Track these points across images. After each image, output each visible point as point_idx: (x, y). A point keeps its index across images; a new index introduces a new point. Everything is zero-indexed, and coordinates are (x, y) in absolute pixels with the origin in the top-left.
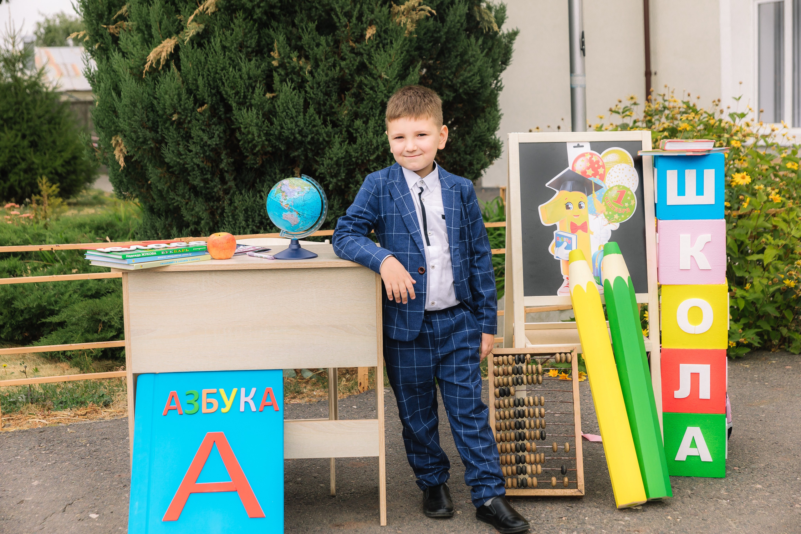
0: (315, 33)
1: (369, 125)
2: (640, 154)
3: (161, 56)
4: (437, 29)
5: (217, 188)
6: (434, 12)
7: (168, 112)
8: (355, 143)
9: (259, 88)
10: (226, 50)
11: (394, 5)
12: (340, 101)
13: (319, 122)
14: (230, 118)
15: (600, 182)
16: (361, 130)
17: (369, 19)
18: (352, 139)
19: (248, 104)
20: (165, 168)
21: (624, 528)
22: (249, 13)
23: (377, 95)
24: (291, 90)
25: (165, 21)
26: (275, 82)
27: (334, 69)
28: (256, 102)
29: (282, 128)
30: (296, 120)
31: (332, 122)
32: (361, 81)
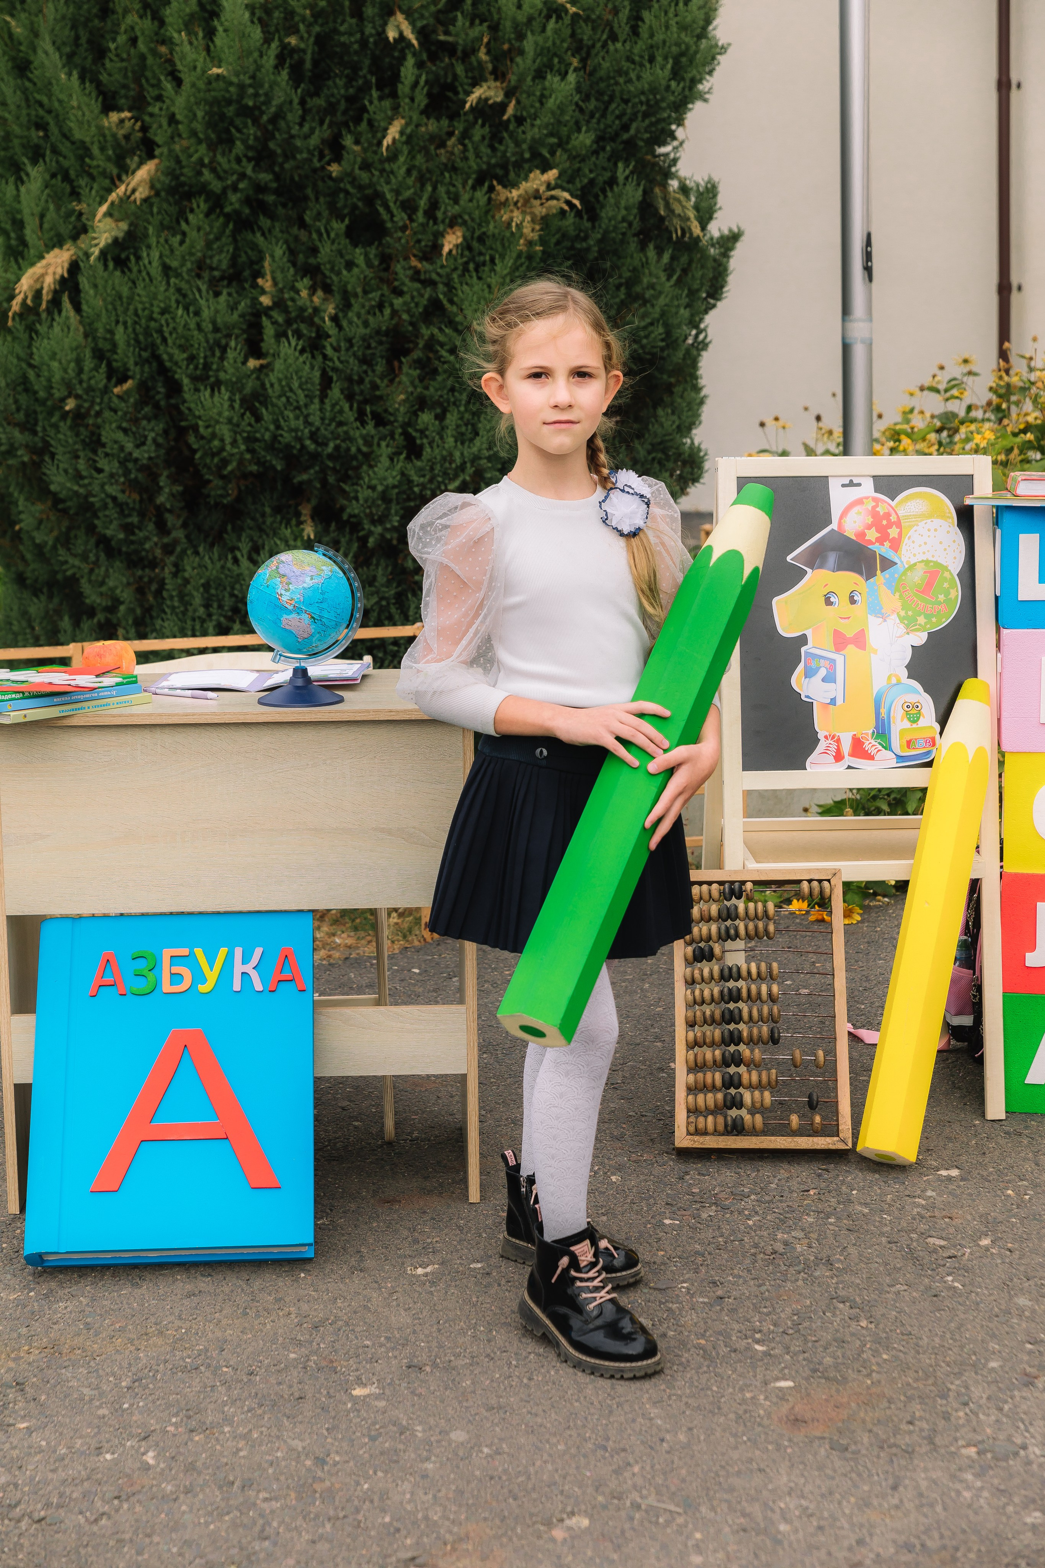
0: (344, 241)
1: (447, 422)
2: (968, 502)
3: (43, 282)
4: (582, 234)
5: (151, 542)
6: (576, 202)
7: (58, 394)
8: (419, 456)
9: (235, 349)
10: (171, 273)
11: (499, 188)
12: (392, 374)
13: (350, 415)
14: (176, 407)
15: (891, 555)
16: (432, 433)
17: (450, 214)
18: (413, 450)
19: (212, 379)
20: (49, 503)
22: (216, 203)
24: (297, 354)
25: (51, 215)
26: (265, 337)
27: (381, 312)
28: (228, 377)
29: (278, 427)
30: (305, 412)
31: (375, 416)
32: (432, 337)
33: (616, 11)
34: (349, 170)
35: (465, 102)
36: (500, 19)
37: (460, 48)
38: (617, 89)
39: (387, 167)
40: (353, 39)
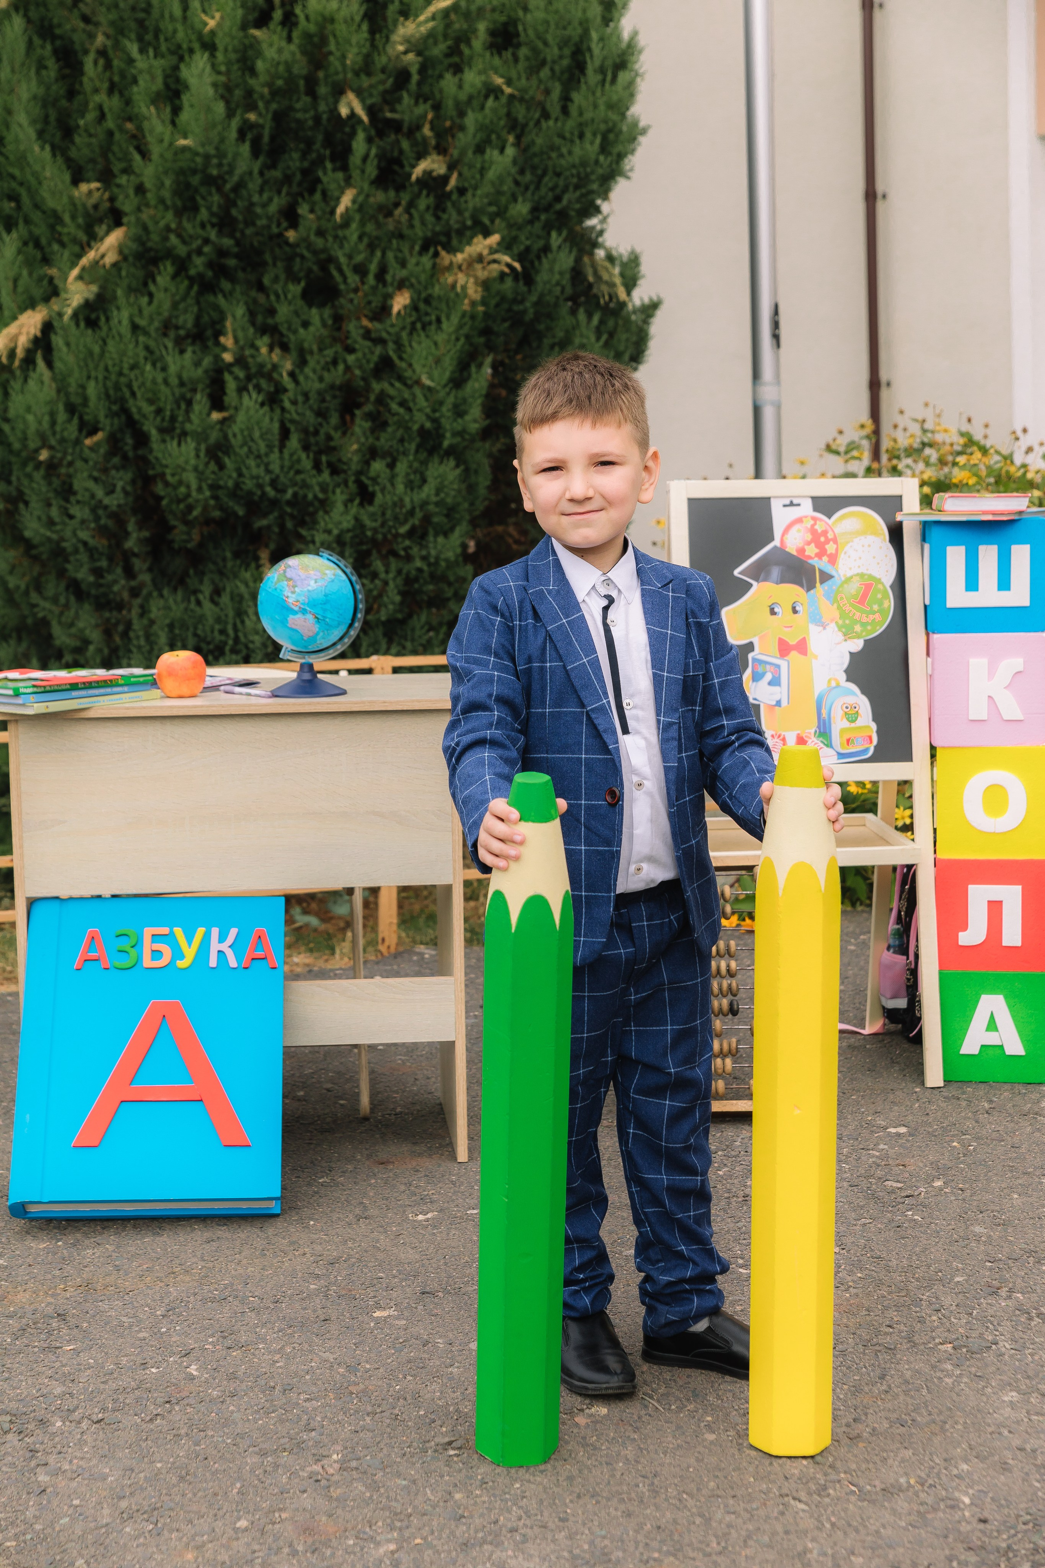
0: (300, 303)
2: (899, 517)
3: (17, 341)
4: (520, 298)
5: (119, 585)
6: (517, 265)
7: (32, 445)
8: (371, 503)
9: (200, 403)
10: (140, 332)
11: (443, 253)
12: (345, 427)
13: (307, 463)
14: (144, 458)
15: (828, 569)
16: (384, 480)
17: (397, 277)
18: (365, 496)
19: (178, 431)
20: (21, 550)
21: (879, 1161)
22: (182, 267)
23: (412, 417)
24: (258, 406)
25: (24, 279)
26: (228, 391)
27: (335, 367)
28: (194, 428)
29: (240, 475)
30: (265, 460)
31: (330, 465)
32: (382, 391)
33: (547, 92)
34: (305, 235)
35: (410, 175)
36: (442, 98)
37: (406, 125)
38: (550, 163)
39: (340, 233)
40: (307, 116)
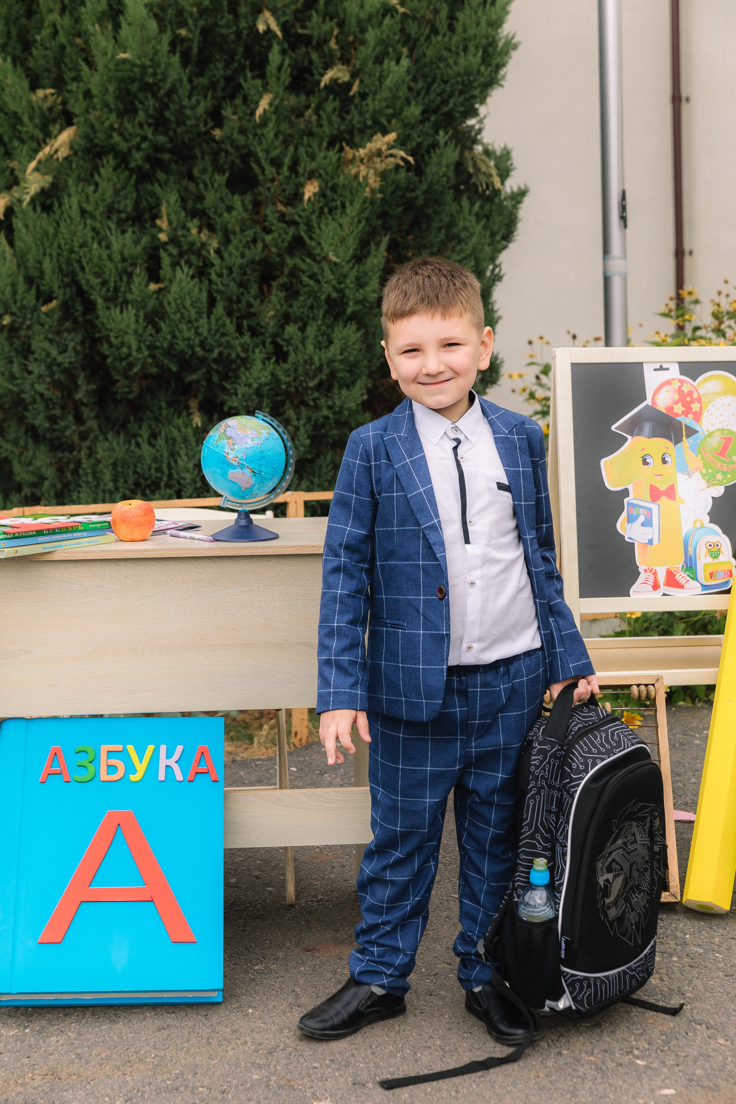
0: (225, 191)
1: (308, 333)
4: (411, 186)
5: (71, 430)
6: (411, 159)
8: (285, 361)
9: (140, 275)
10: (87, 216)
11: (347, 148)
12: (263, 296)
13: (230, 327)
14: (91, 323)
15: (693, 425)
16: (296, 341)
17: (308, 169)
18: (280, 355)
19: (121, 300)
22: (123, 160)
23: (320, 288)
24: (189, 279)
26: (163, 266)
27: (255, 245)
28: (134, 297)
29: (174, 337)
30: (195, 324)
31: (250, 328)
32: (295, 265)
33: (436, 12)
34: (229, 134)
35: (319, 82)
36: (346, 16)
37: (315, 40)
38: (438, 72)
39: (259, 131)
40: (230, 31)
